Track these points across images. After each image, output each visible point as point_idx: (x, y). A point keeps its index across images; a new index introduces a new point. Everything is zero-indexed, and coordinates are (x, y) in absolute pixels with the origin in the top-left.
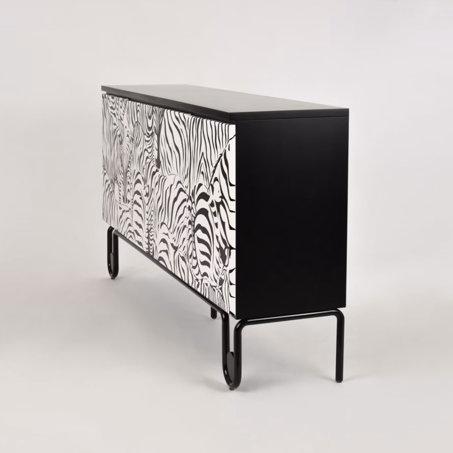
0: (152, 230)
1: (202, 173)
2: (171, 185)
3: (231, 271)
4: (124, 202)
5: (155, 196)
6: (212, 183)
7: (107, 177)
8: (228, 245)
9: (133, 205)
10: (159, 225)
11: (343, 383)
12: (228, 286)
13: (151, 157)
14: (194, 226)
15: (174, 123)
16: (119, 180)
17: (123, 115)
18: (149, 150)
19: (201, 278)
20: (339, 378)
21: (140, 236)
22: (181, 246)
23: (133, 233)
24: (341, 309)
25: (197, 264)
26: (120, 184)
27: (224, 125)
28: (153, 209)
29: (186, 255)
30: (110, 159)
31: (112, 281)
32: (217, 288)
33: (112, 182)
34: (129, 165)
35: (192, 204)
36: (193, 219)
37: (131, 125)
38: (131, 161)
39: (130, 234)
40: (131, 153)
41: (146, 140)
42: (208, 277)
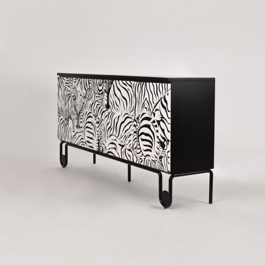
0: (101, 139)
1: (146, 108)
2: (119, 116)
3: (168, 152)
4: (77, 128)
5: (104, 123)
6: (154, 112)
7: (61, 117)
8: (167, 140)
9: (85, 129)
10: (108, 136)
11: (213, 204)
12: (167, 159)
13: (101, 104)
14: (138, 134)
15: (122, 87)
16: (72, 117)
17: (77, 86)
18: (100, 101)
19: (144, 157)
20: (211, 202)
21: (91, 143)
22: (127, 144)
23: (85, 143)
24: (212, 170)
25: (141, 151)
26: (74, 119)
27: (163, 84)
28: (103, 129)
29: (132, 148)
30: (64, 108)
31: (64, 168)
32: (158, 161)
33: (66, 119)
34: (82, 110)
35: (137, 123)
36: (138, 130)
37: (84, 90)
38: (83, 107)
39: (82, 143)
40: (83, 104)
41: (96, 97)
42: (150, 156)
